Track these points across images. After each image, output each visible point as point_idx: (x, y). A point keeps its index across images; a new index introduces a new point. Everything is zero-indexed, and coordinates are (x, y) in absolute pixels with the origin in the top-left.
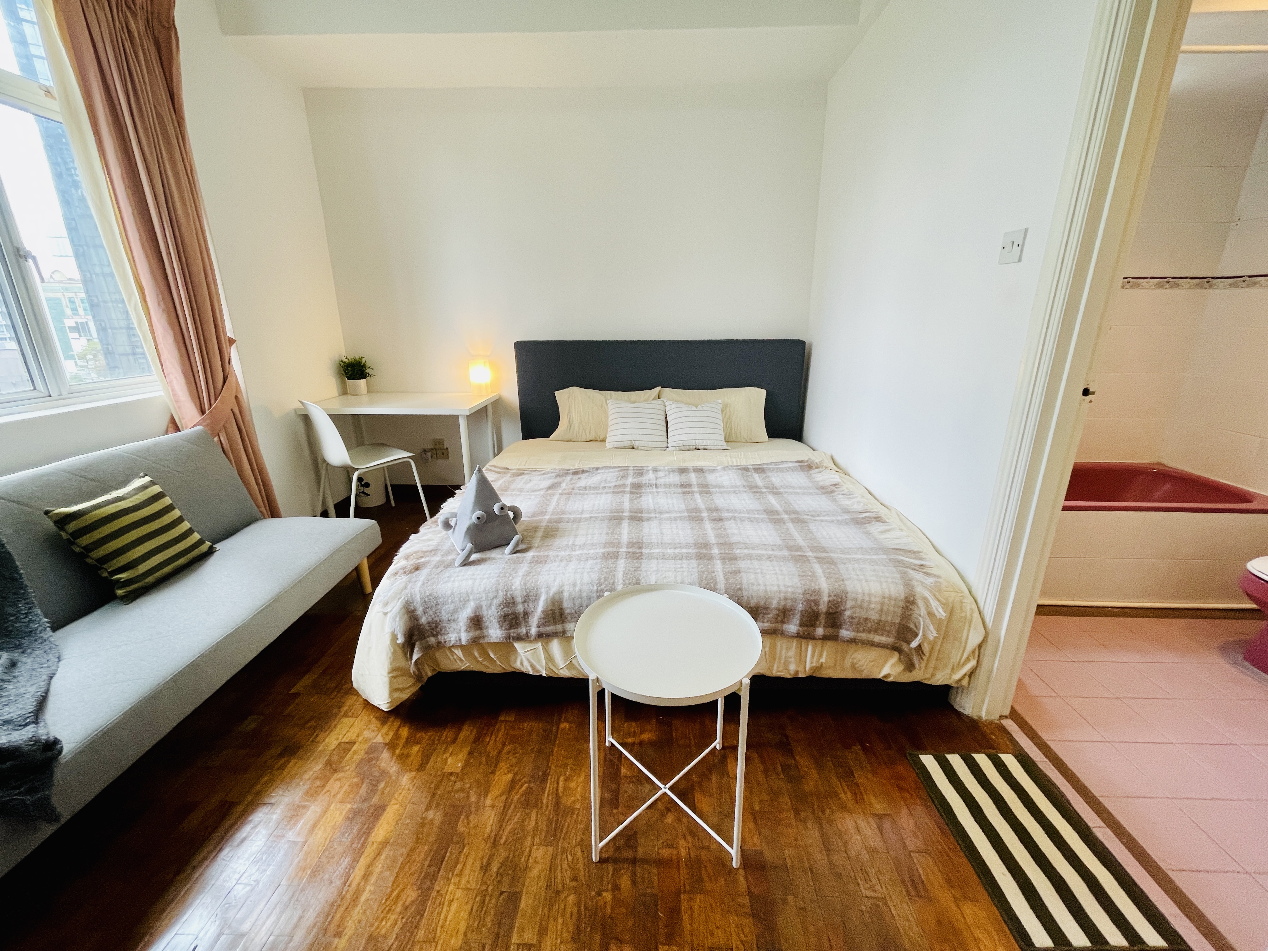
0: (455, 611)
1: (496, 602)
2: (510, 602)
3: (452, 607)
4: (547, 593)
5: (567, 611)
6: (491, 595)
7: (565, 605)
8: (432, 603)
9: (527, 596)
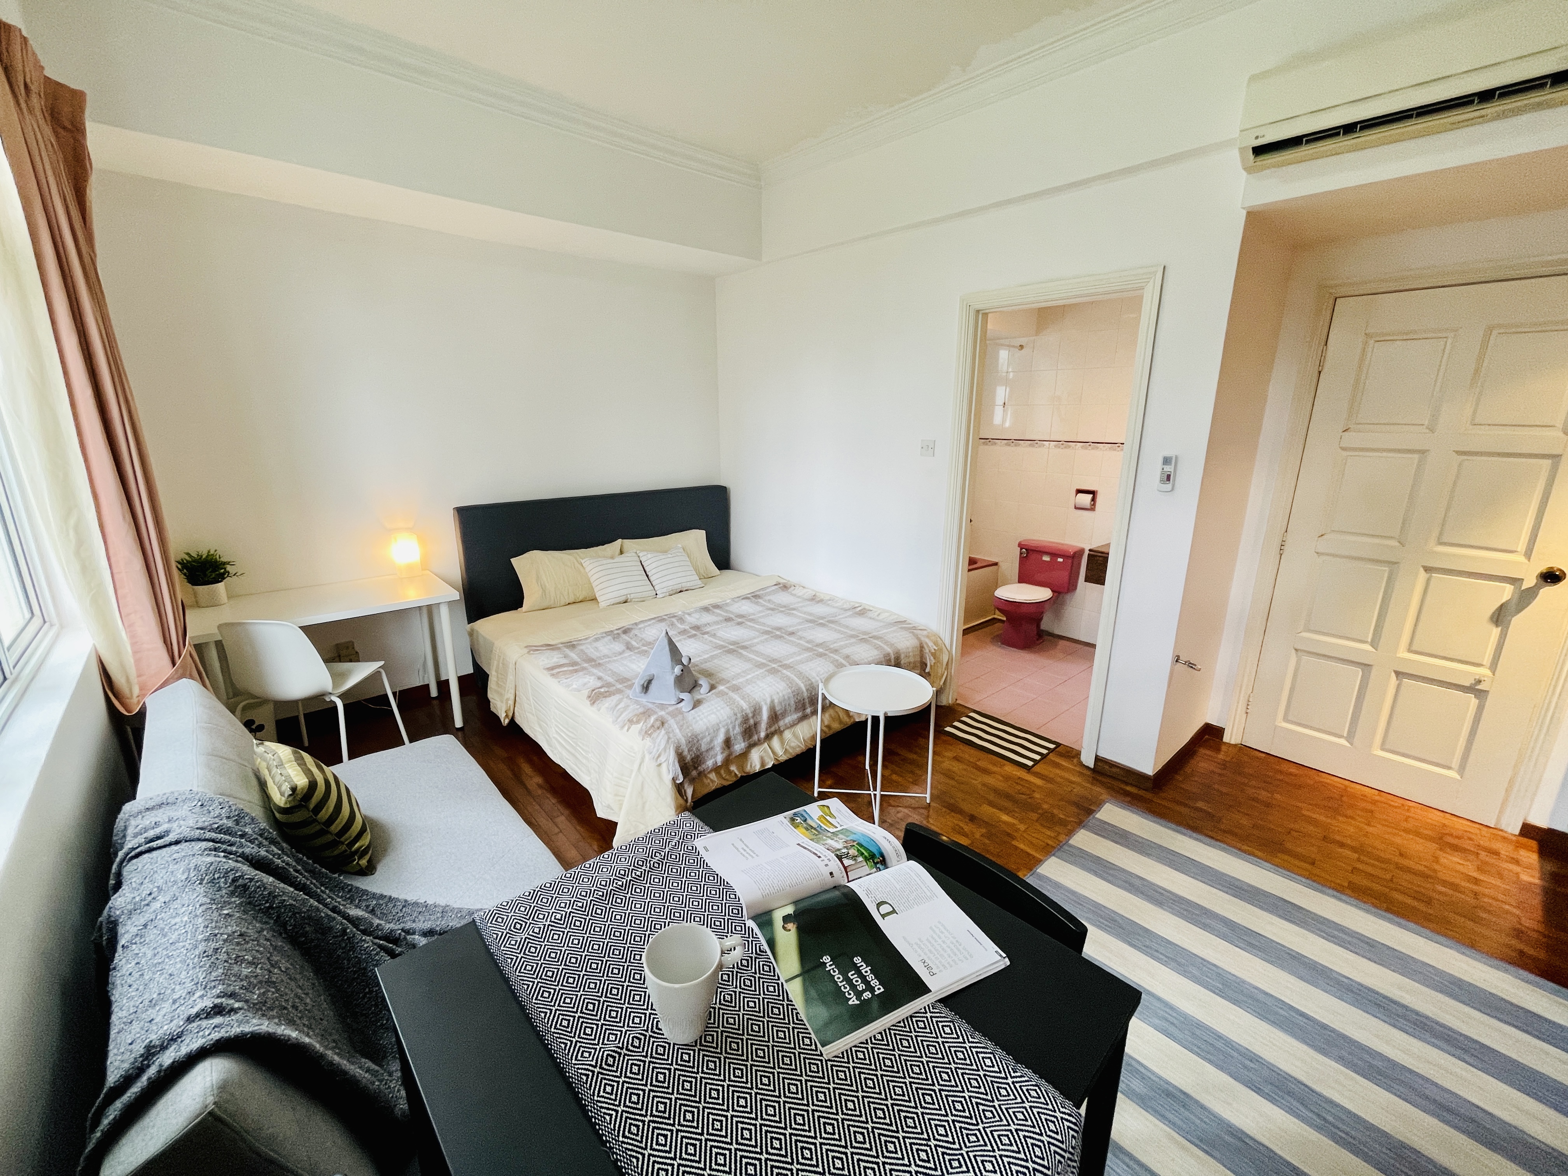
0: (711, 741)
1: (737, 723)
2: (746, 720)
3: (708, 739)
4: (766, 704)
5: (779, 713)
6: (733, 718)
7: (777, 709)
8: (694, 741)
9: (755, 711)
